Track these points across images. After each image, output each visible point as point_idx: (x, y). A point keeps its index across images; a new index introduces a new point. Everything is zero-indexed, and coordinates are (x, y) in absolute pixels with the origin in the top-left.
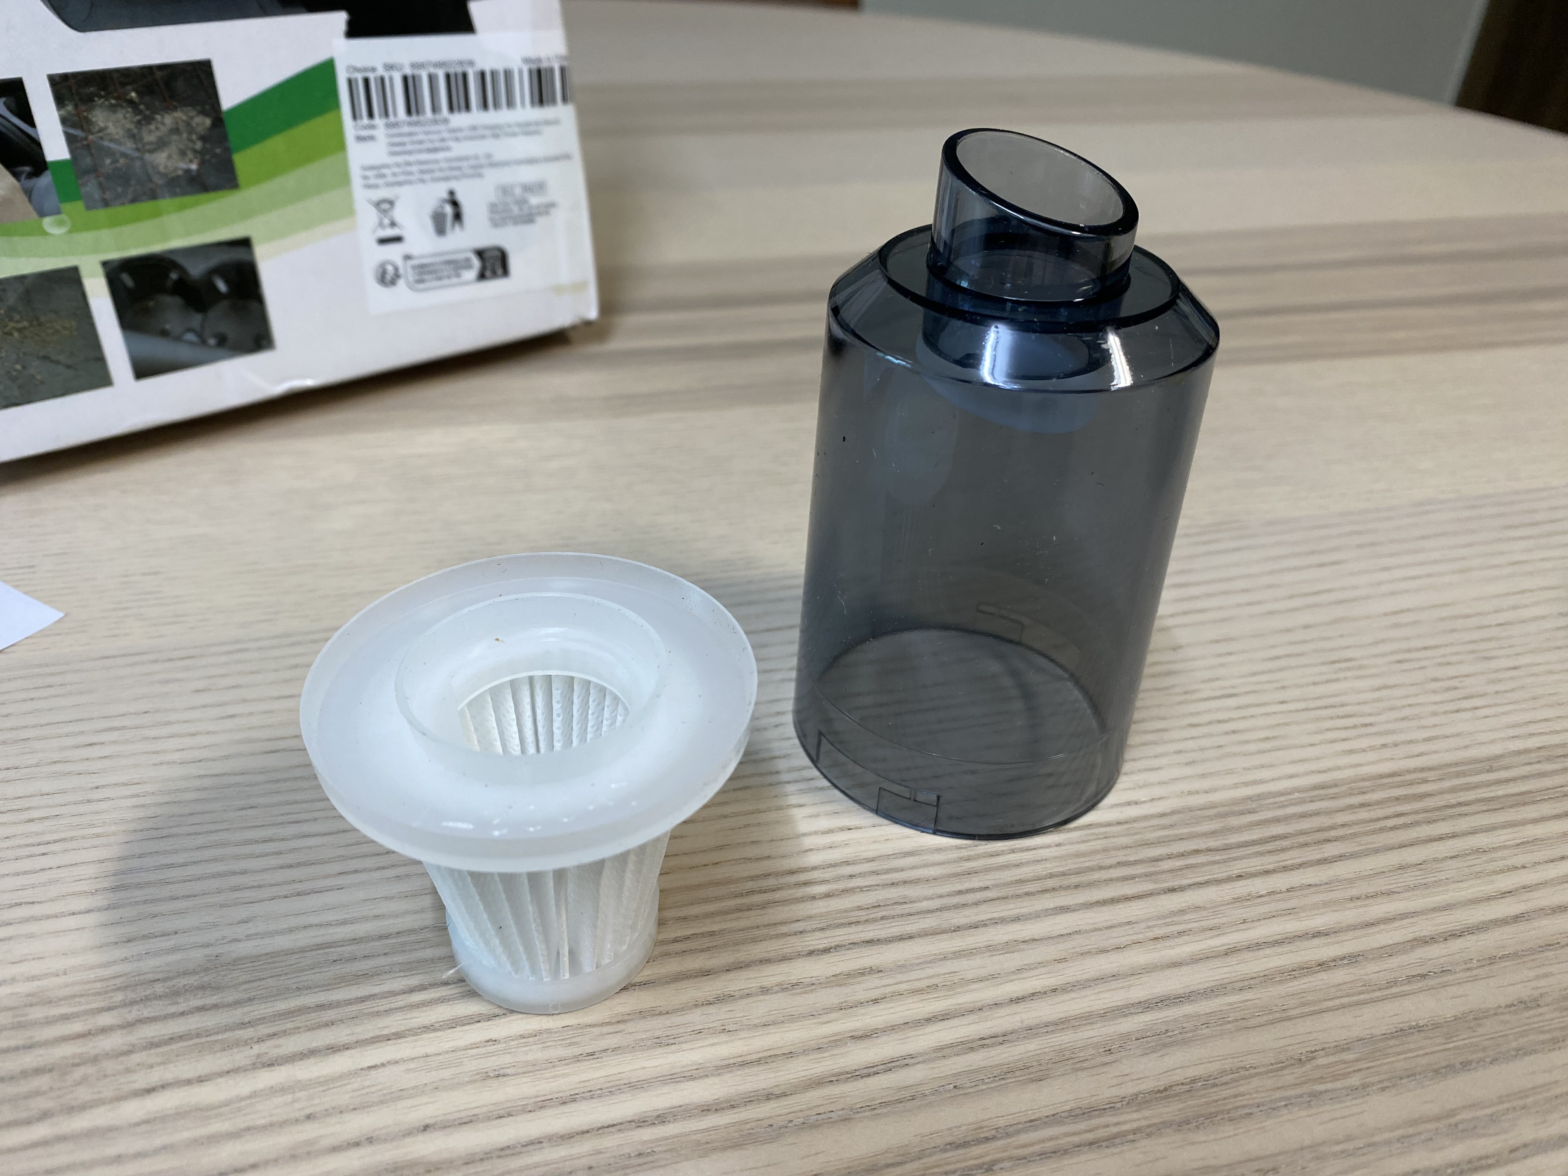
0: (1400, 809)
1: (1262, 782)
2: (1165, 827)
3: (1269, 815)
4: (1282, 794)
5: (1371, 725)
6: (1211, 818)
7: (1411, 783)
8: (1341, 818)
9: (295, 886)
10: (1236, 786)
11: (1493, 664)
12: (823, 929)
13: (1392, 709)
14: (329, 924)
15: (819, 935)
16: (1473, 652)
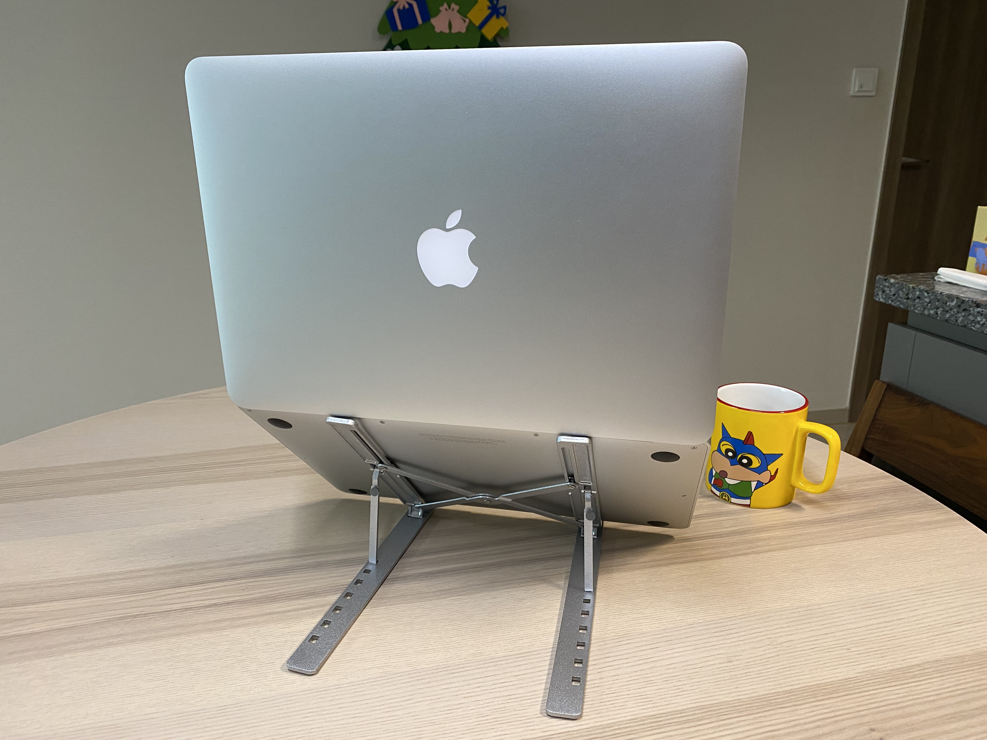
0: (652, 725)
1: (618, 718)
2: (588, 732)
3: (617, 727)
4: (621, 722)
5: (652, 701)
6: (600, 729)
7: (657, 718)
8: (635, 728)
10: (609, 720)
11: (694, 680)
13: (659, 696)
16: (689, 677)
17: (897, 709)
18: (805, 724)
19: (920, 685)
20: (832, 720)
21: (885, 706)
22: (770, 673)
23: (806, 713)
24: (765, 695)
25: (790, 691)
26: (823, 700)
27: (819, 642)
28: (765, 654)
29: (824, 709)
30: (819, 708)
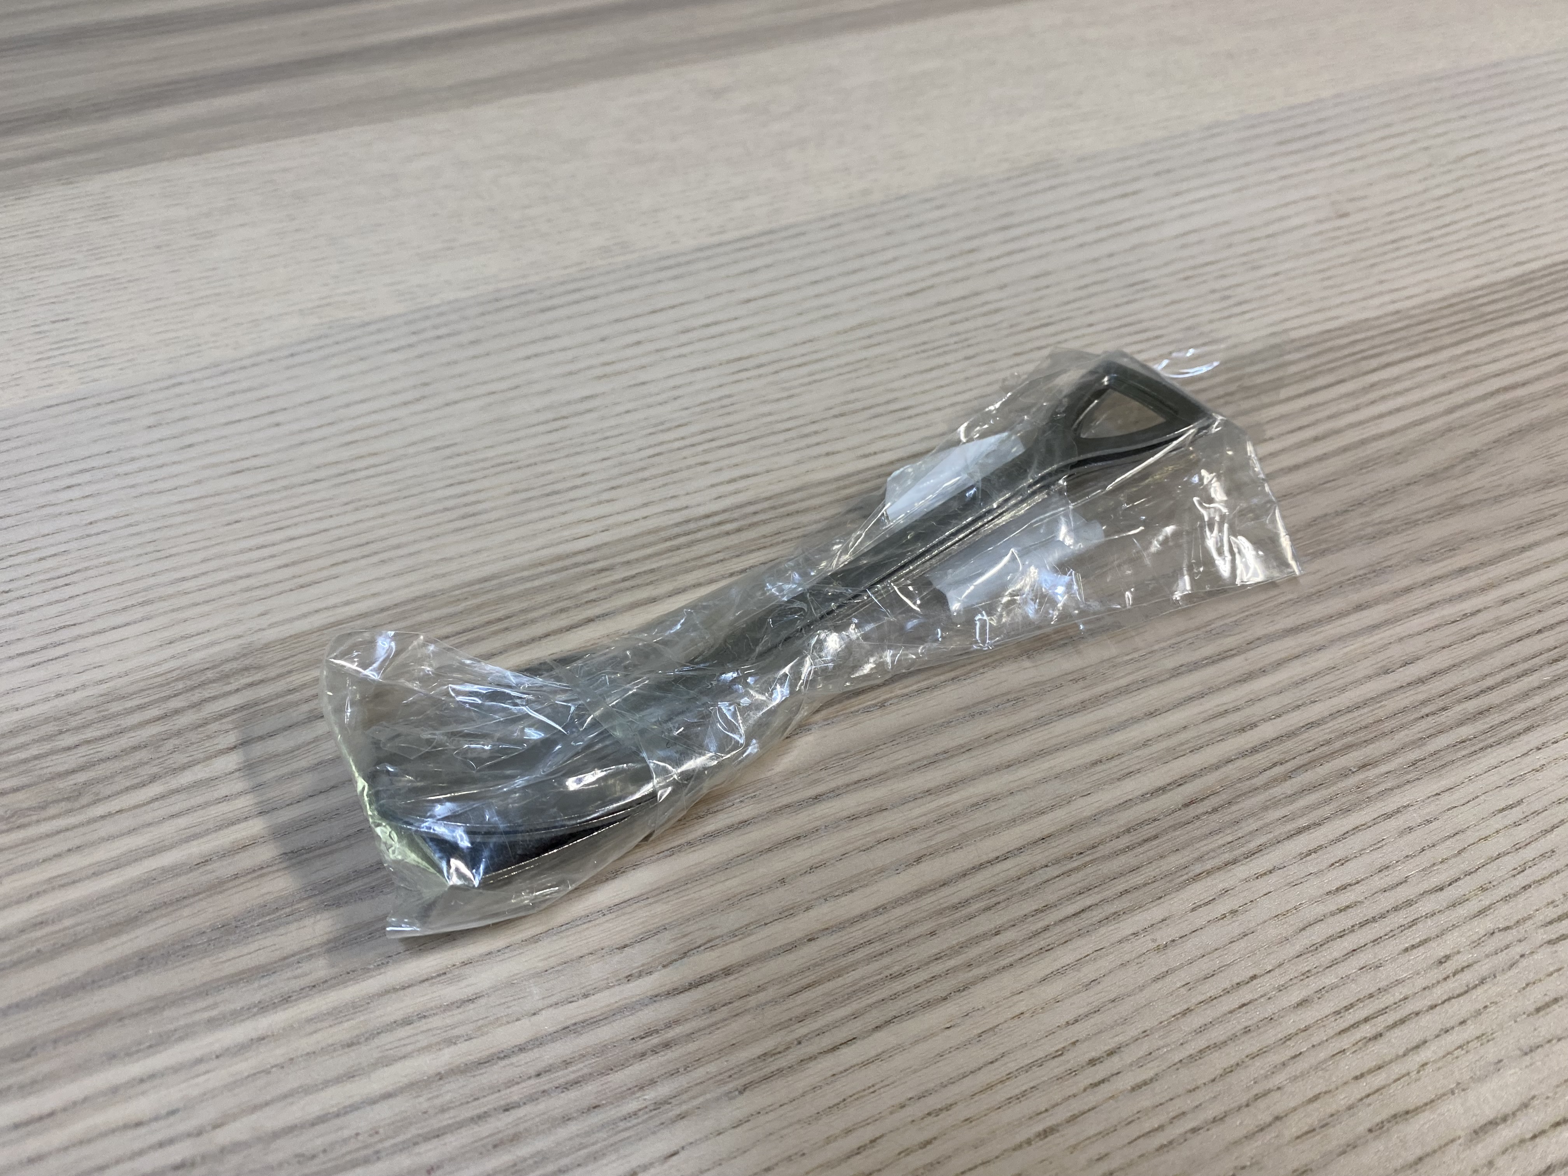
9: (296, 580)
12: (738, 556)
14: (335, 607)
15: (735, 560)
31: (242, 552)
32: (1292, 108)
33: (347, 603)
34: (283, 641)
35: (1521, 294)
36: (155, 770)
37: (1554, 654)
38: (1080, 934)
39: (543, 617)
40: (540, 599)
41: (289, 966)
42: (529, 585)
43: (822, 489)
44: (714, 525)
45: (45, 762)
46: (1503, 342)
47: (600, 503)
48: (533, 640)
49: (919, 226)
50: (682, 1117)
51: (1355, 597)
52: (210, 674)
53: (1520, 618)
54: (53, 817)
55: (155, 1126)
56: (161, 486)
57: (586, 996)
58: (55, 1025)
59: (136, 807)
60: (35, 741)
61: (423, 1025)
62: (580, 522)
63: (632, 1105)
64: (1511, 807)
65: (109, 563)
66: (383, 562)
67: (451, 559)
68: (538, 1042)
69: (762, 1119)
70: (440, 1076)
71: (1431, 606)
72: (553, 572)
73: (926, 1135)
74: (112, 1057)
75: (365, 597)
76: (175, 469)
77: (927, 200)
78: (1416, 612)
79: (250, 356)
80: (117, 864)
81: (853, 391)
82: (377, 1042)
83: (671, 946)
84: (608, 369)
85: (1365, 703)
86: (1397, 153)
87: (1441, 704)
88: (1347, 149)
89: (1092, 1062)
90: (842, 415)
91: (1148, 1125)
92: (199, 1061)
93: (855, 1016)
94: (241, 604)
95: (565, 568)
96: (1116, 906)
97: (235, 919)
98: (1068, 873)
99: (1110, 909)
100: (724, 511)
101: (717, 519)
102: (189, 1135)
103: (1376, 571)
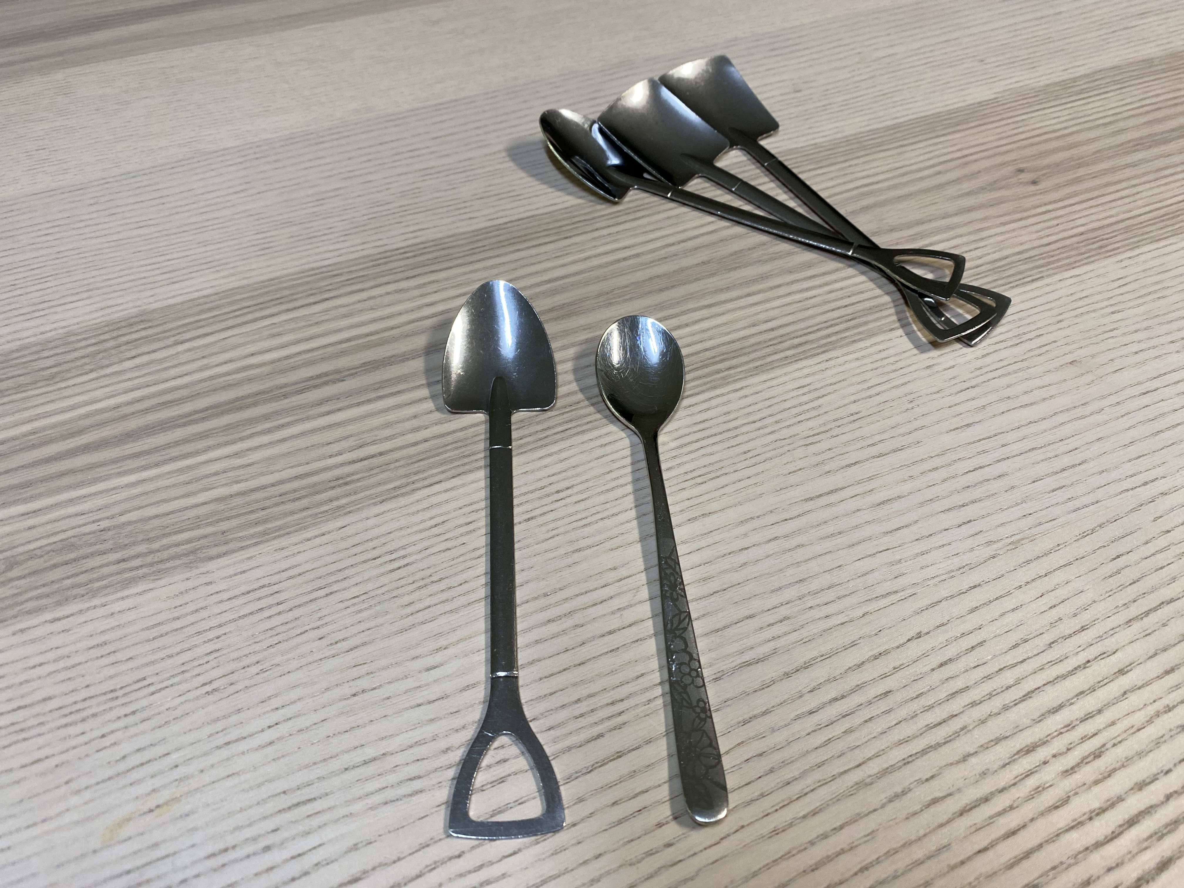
17: (1057, 138)
18: (919, 170)
19: (1089, 103)
20: (960, 161)
21: (1038, 136)
22: (860, 104)
23: (921, 155)
24: (855, 135)
25: (895, 127)
26: (944, 135)
27: (936, 53)
28: (853, 77)
29: (947, 147)
30: (940, 146)
31: (142, 266)
32: (784, 29)
33: (197, 291)
34: (161, 308)
35: (891, 135)
36: (93, 367)
37: (850, 317)
38: (562, 439)
39: (301, 298)
40: (301, 289)
41: (159, 451)
42: (295, 282)
43: (463, 237)
44: (401, 254)
45: (34, 364)
46: (874, 160)
47: (338, 242)
48: (295, 308)
49: (544, 97)
50: (350, 512)
51: (747, 290)
52: (123, 324)
53: (836, 300)
54: (40, 387)
55: (91, 515)
56: (98, 234)
57: (307, 463)
58: (42, 475)
59: (82, 383)
60: (30, 354)
61: (225, 475)
62: (325, 252)
63: (326, 508)
64: (803, 387)
65: (69, 272)
66: (218, 271)
67: (254, 270)
68: (282, 482)
69: (390, 513)
70: (231, 496)
71: (790, 294)
72: (309, 276)
73: (470, 520)
74: (70, 487)
75: (207, 288)
76: (106, 226)
77: (550, 83)
78: (779, 297)
79: (149, 168)
80: (73, 408)
81: (490, 186)
82: (201, 482)
83: (354, 444)
84: (351, 174)
85: (739, 340)
86: (841, 56)
87: (780, 340)
88: (811, 53)
89: (558, 492)
90: (481, 198)
91: (580, 516)
92: (114, 488)
93: (443, 472)
94: (140, 291)
95: (316, 274)
96: (585, 427)
97: (132, 431)
98: (563, 414)
99: (580, 429)
100: (408, 247)
101: (402, 251)
102: (108, 518)
103: (763, 277)
